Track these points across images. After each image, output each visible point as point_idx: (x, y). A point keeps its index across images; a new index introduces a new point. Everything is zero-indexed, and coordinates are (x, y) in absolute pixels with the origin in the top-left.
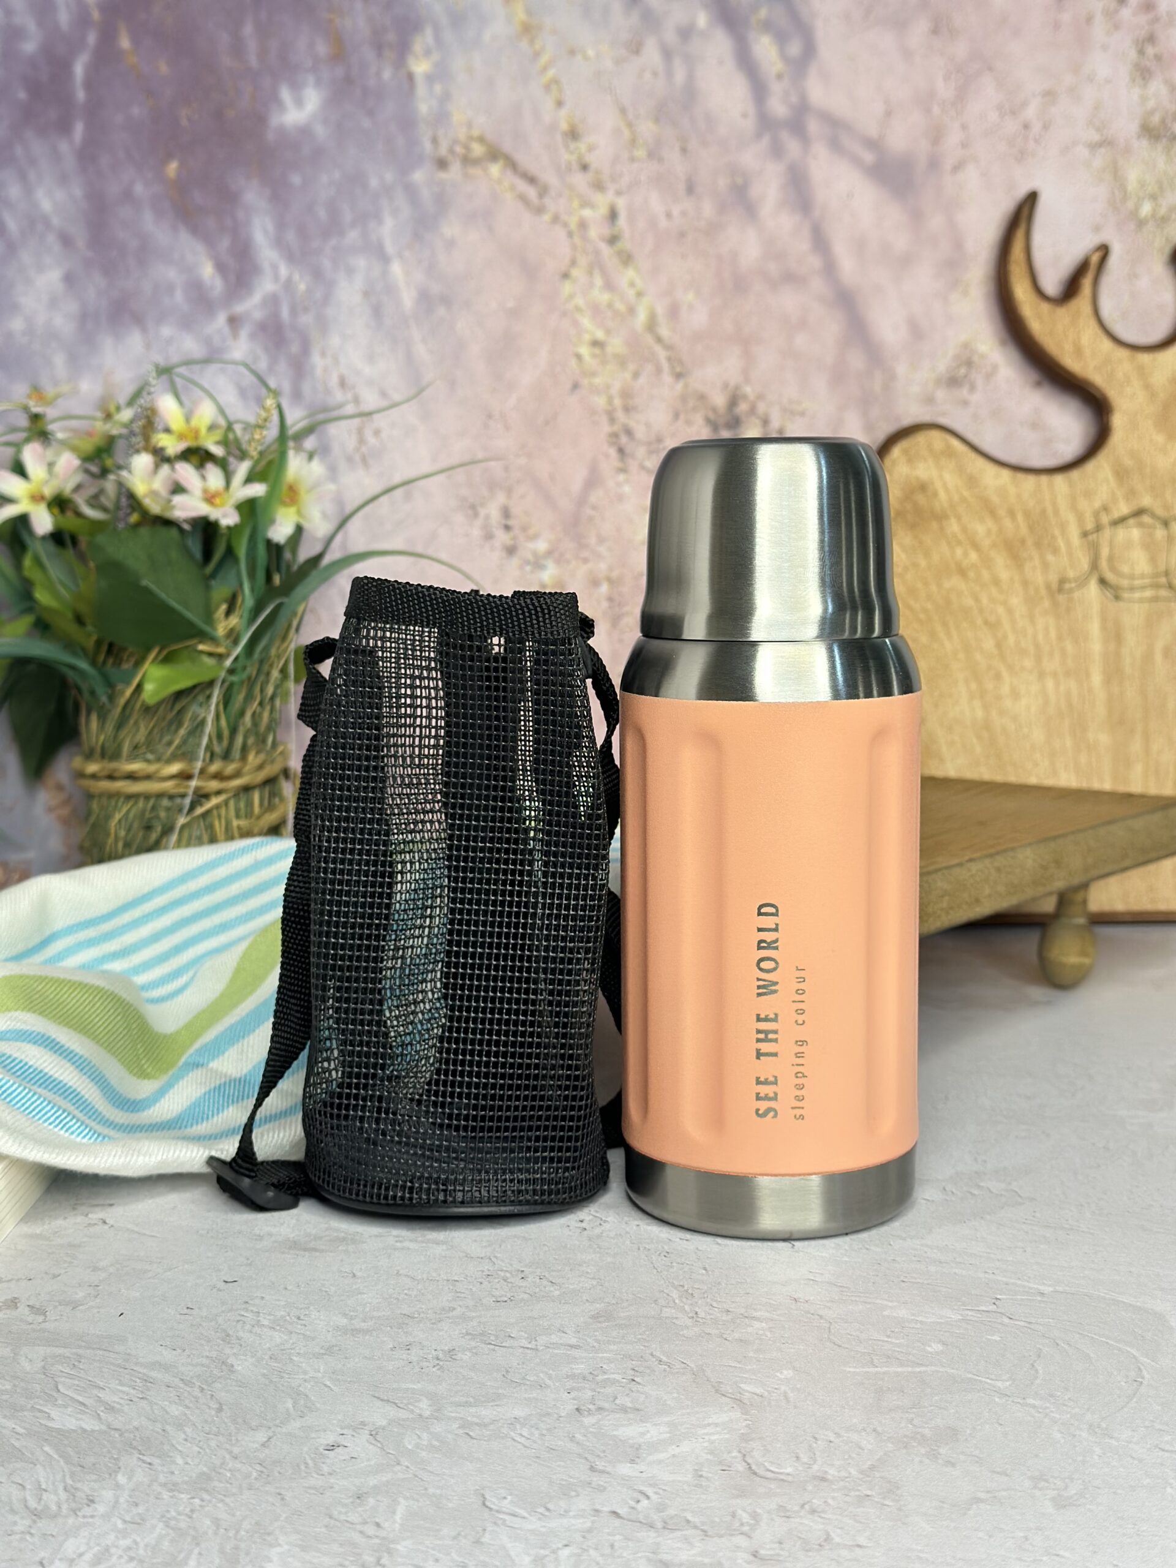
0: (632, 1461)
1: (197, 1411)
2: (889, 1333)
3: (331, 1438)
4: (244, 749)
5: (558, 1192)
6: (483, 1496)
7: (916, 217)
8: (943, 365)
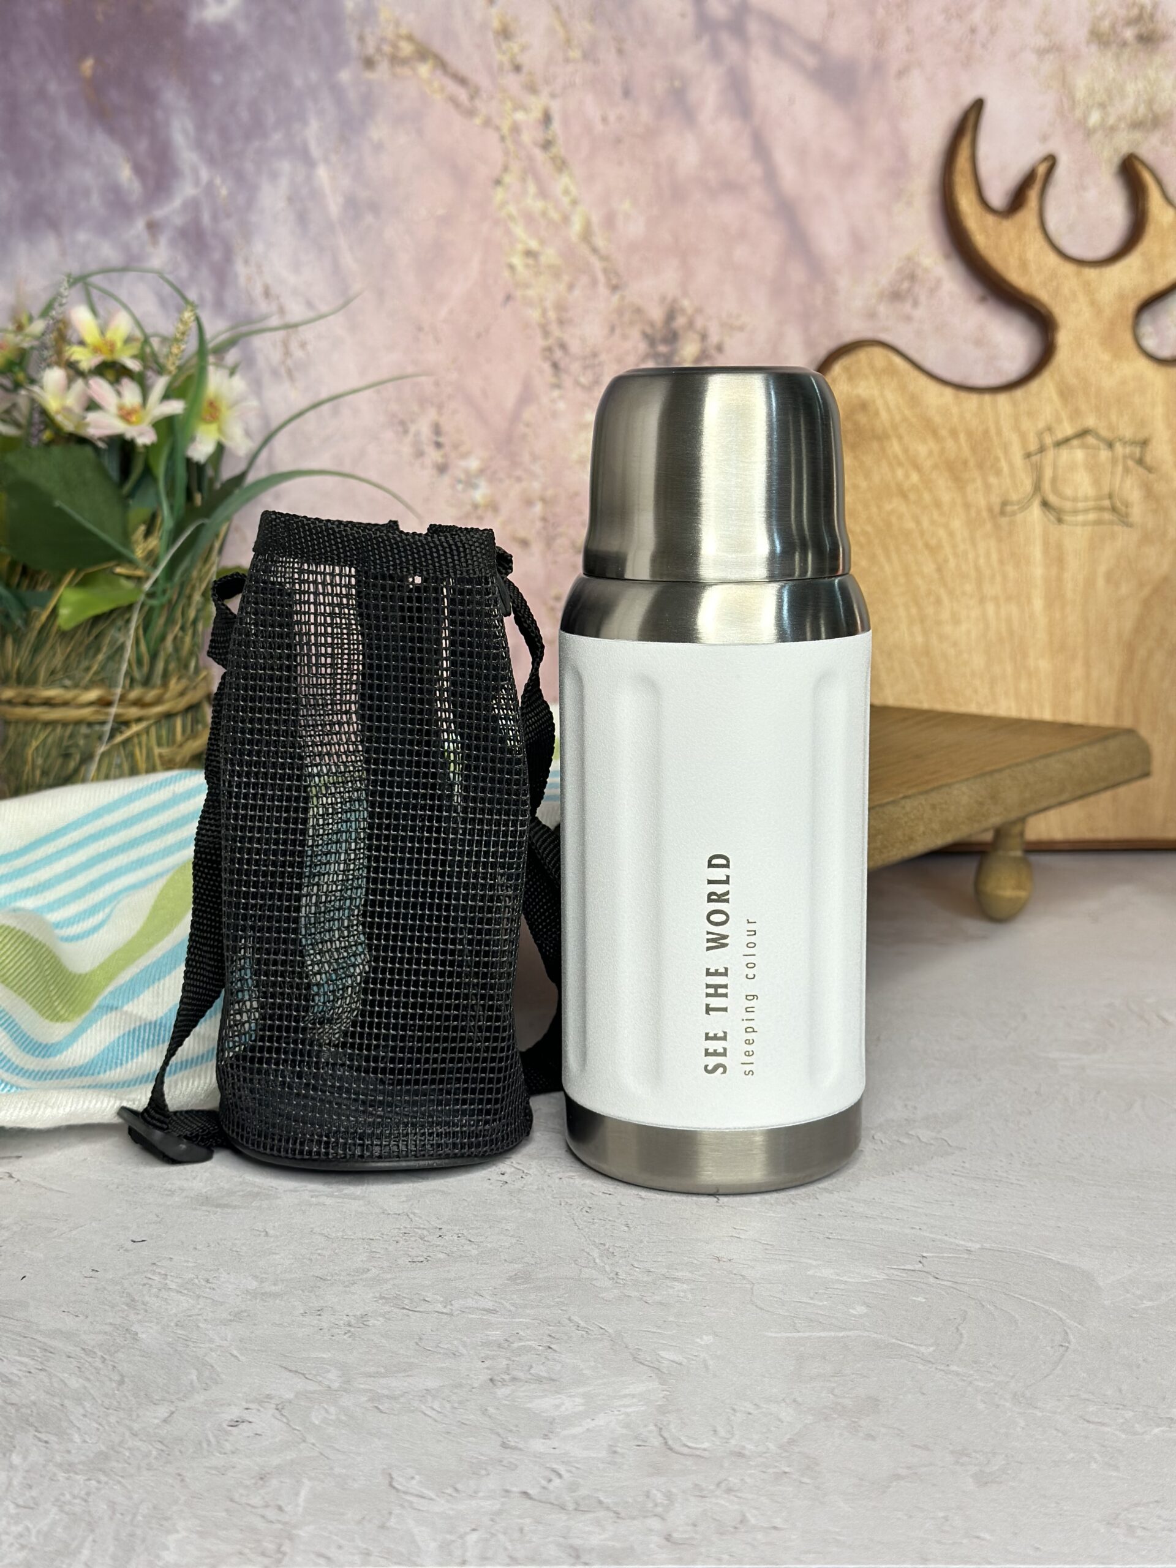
0: (546, 1437)
1: (97, 1384)
2: (812, 1295)
3: (235, 1413)
4: (166, 676)
5: (478, 1145)
6: (390, 1475)
7: (860, 123)
8: (885, 279)
